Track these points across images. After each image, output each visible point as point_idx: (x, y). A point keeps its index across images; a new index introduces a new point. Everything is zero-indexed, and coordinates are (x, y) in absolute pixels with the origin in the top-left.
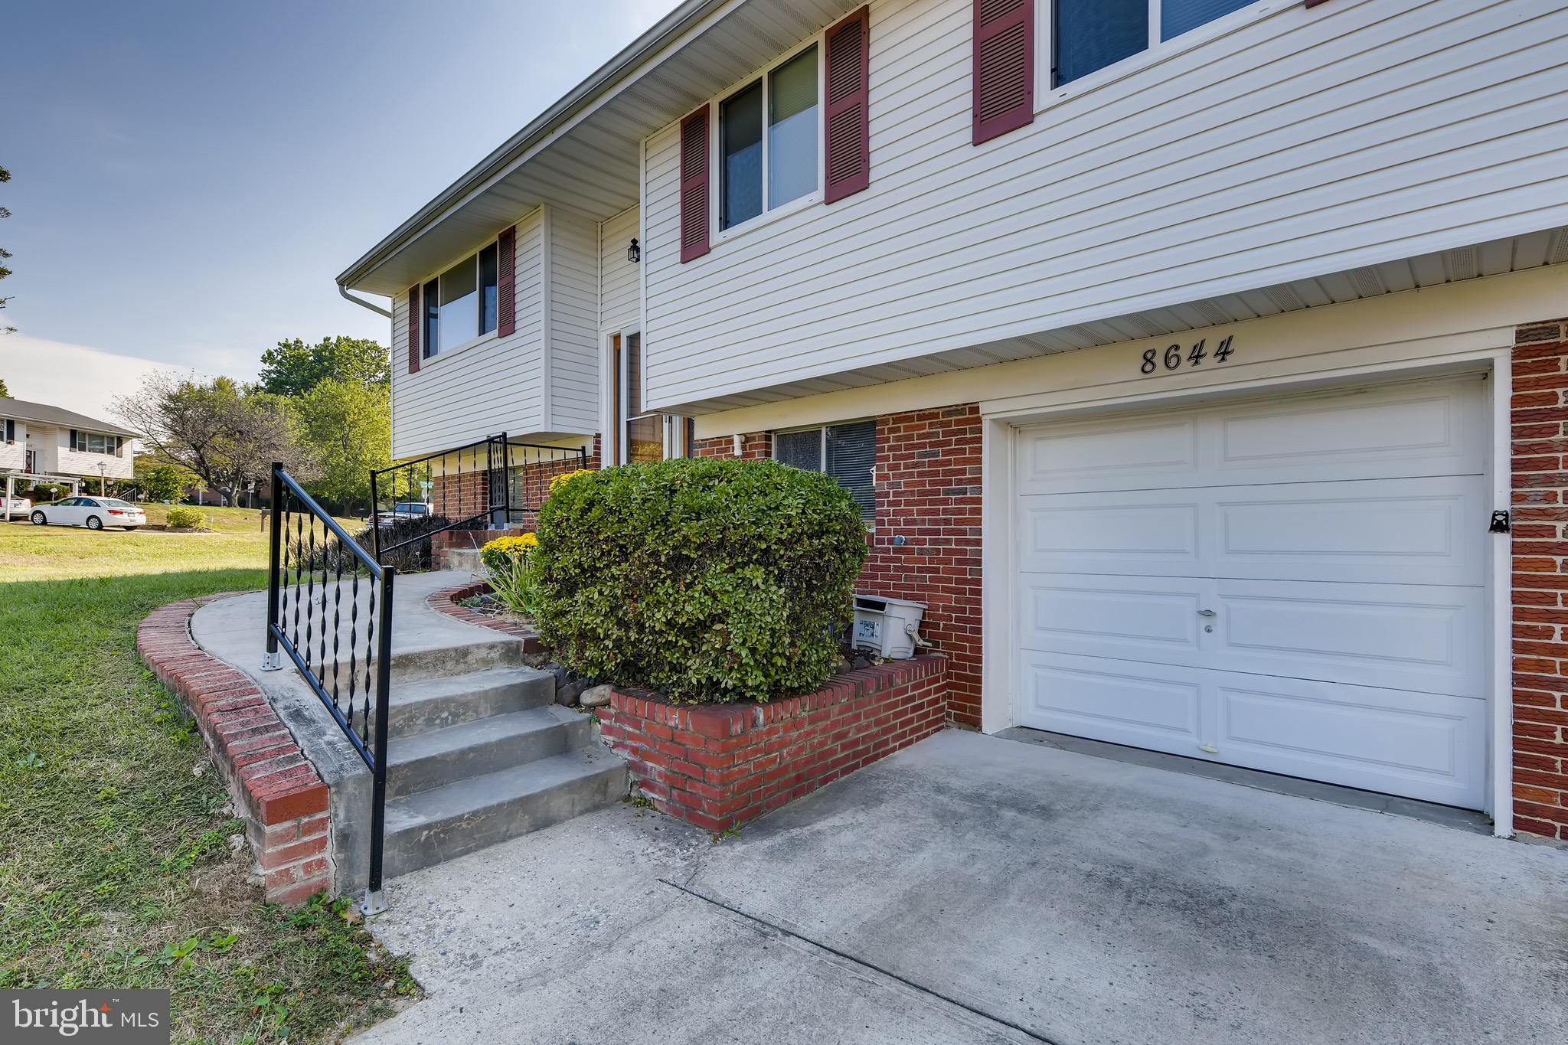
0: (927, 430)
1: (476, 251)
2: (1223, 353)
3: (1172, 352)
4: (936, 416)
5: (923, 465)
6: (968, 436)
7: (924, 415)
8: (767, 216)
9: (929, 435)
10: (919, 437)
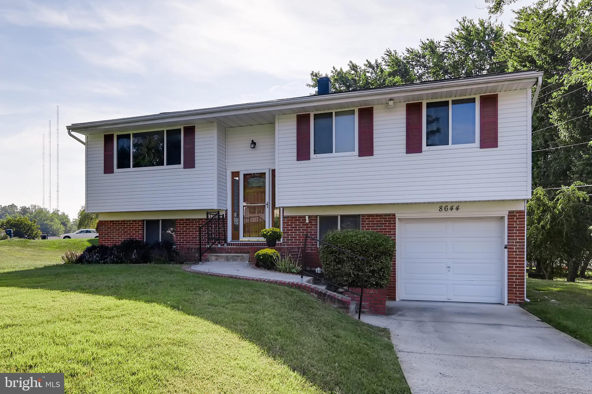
0: (379, 220)
1: (165, 129)
2: (457, 209)
3: (446, 207)
4: (382, 216)
5: (378, 229)
6: (392, 222)
7: (377, 215)
8: (334, 154)
9: (379, 221)
10: (376, 221)
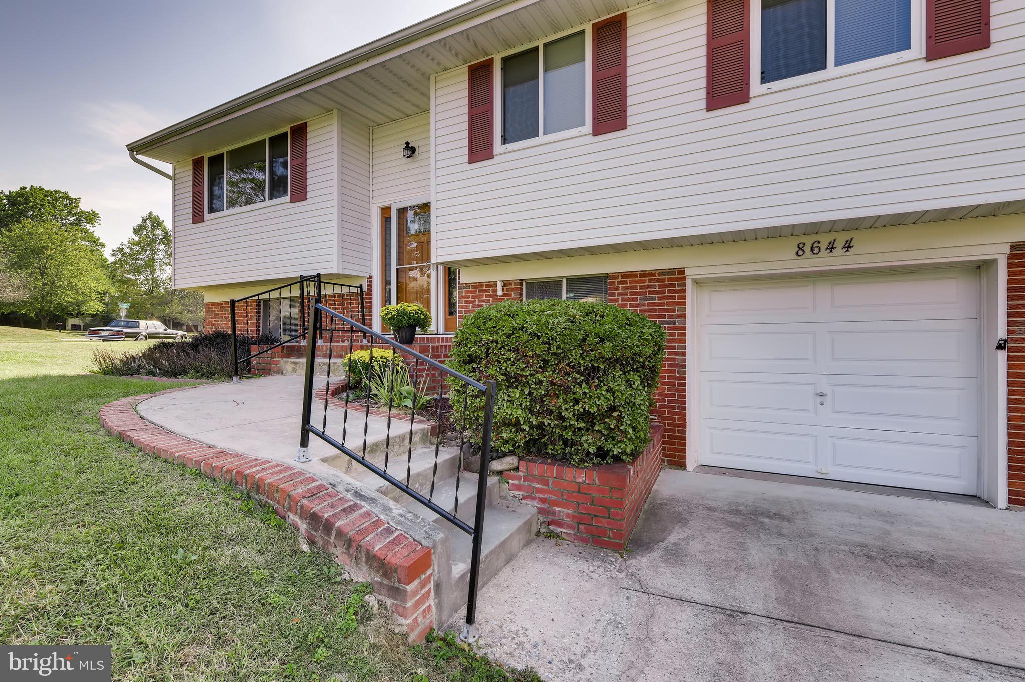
0: (647, 284)
1: (266, 137)
2: (848, 247)
3: (816, 245)
4: (654, 275)
5: (644, 305)
6: (677, 288)
7: (643, 274)
8: (542, 139)
9: (648, 287)
10: (641, 288)
